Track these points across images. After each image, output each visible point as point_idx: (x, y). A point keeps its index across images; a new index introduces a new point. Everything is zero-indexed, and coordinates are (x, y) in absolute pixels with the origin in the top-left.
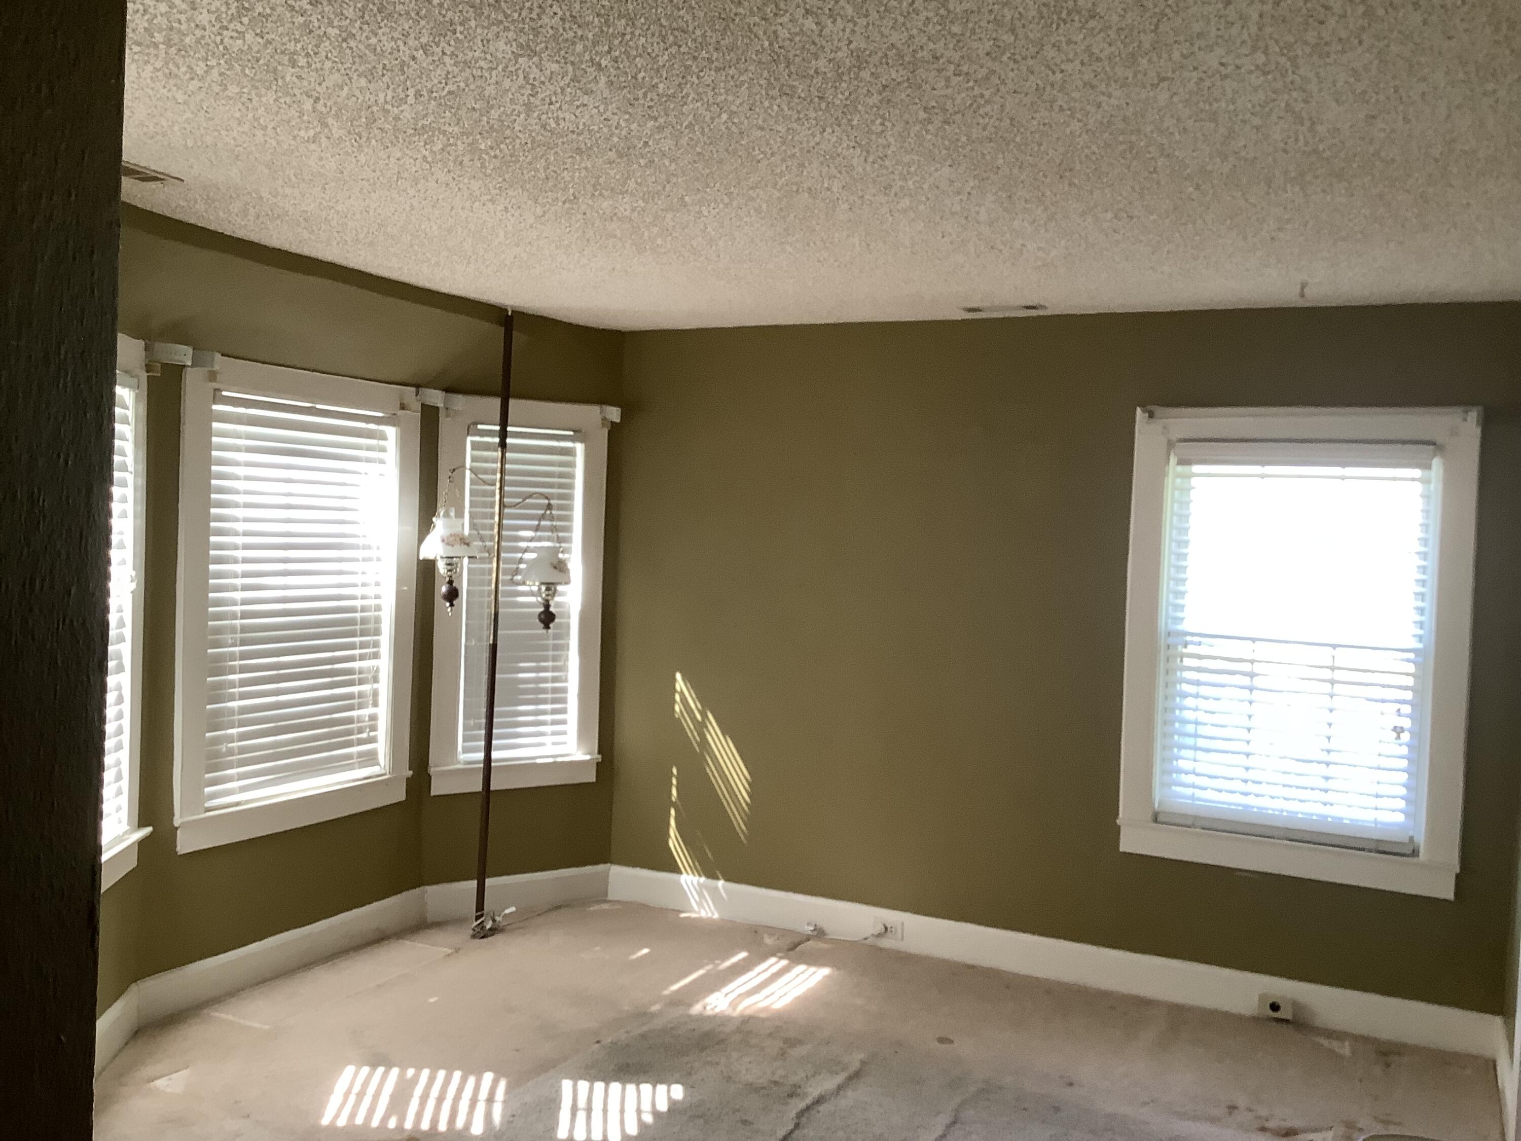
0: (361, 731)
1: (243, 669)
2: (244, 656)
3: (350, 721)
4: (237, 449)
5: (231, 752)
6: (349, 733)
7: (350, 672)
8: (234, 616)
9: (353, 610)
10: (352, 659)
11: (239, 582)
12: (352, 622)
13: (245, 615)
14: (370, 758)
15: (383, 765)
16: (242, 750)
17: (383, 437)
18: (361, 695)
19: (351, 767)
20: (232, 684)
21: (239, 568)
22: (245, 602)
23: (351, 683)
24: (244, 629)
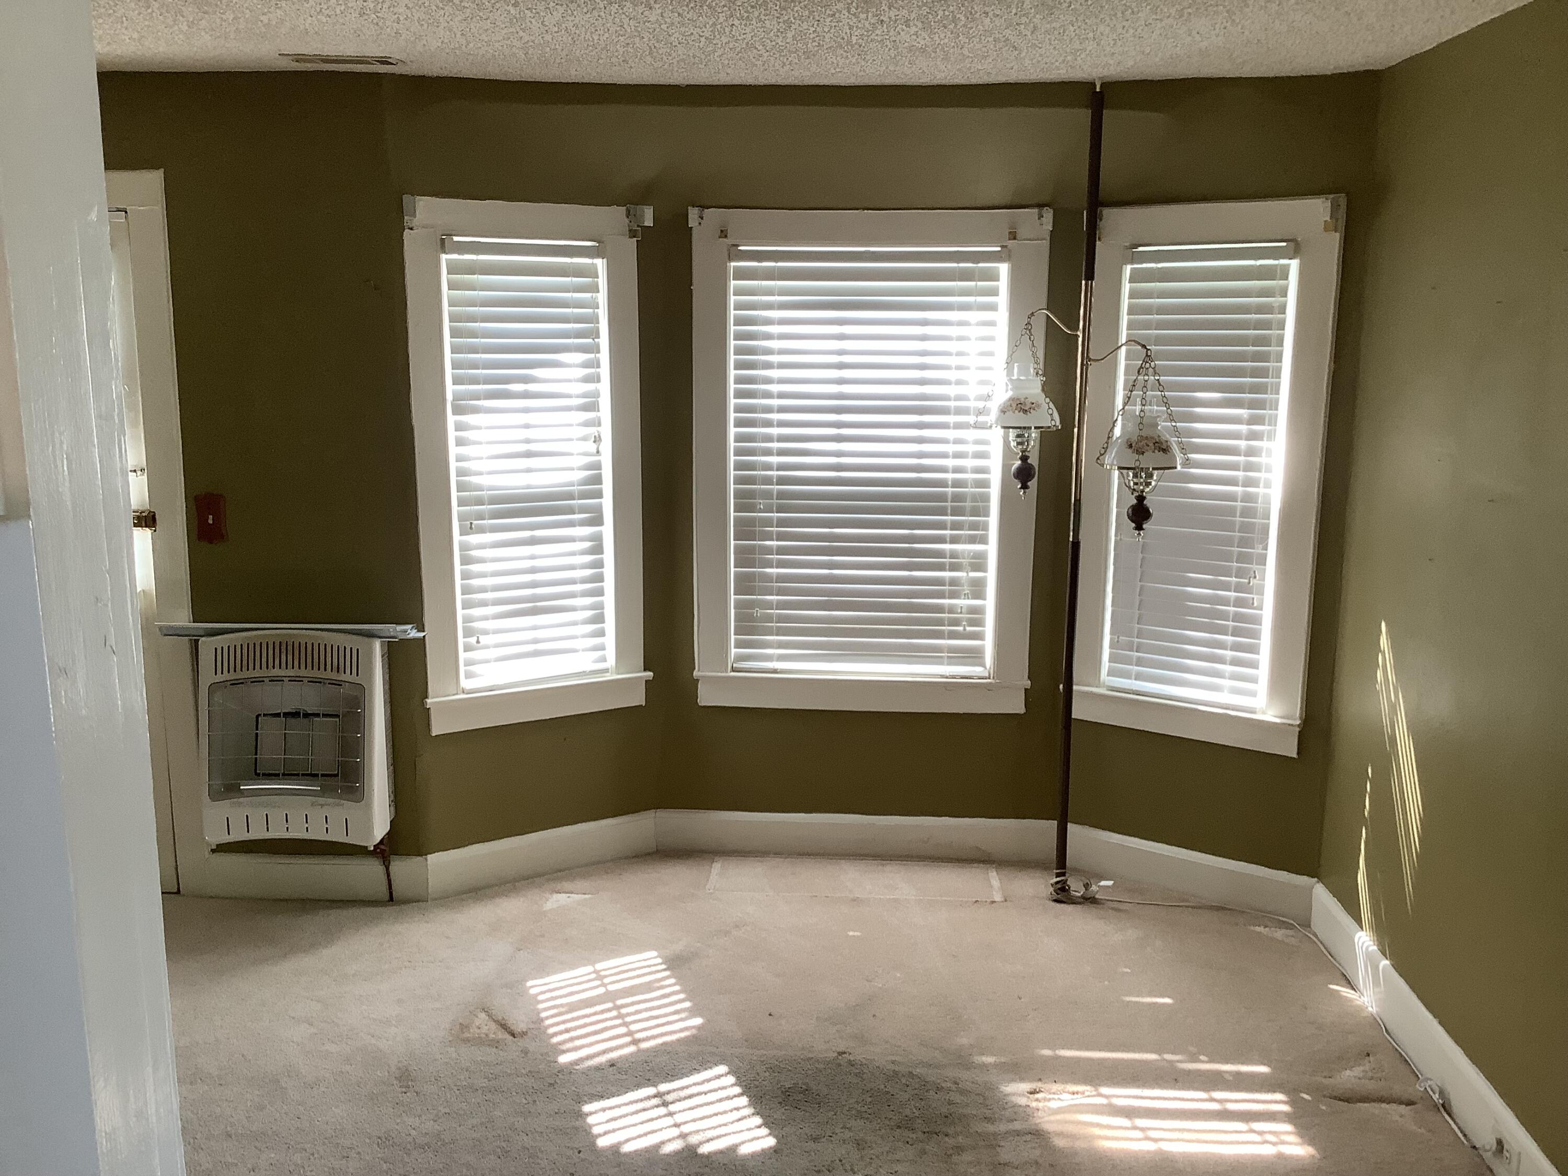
0: (956, 622)
1: (781, 536)
2: (782, 523)
3: (939, 609)
4: (769, 306)
5: (769, 619)
6: (940, 622)
7: (940, 554)
8: (768, 481)
9: (942, 483)
10: (941, 540)
11: (775, 445)
12: (942, 498)
13: (782, 481)
14: (974, 656)
15: (988, 667)
16: (781, 619)
17: (994, 277)
18: (953, 582)
19: (938, 661)
20: (769, 551)
21: (775, 431)
22: (781, 467)
23: (941, 567)
24: (782, 495)
